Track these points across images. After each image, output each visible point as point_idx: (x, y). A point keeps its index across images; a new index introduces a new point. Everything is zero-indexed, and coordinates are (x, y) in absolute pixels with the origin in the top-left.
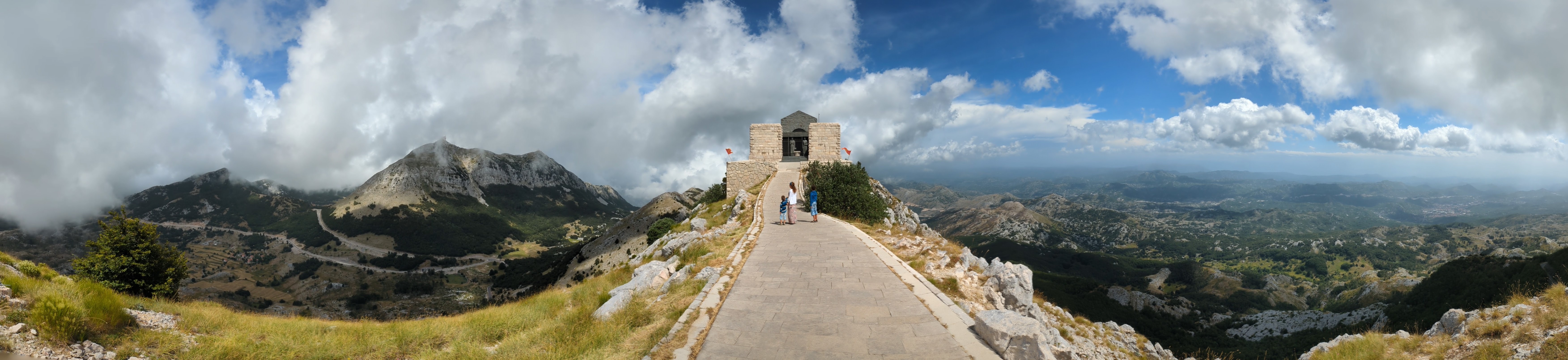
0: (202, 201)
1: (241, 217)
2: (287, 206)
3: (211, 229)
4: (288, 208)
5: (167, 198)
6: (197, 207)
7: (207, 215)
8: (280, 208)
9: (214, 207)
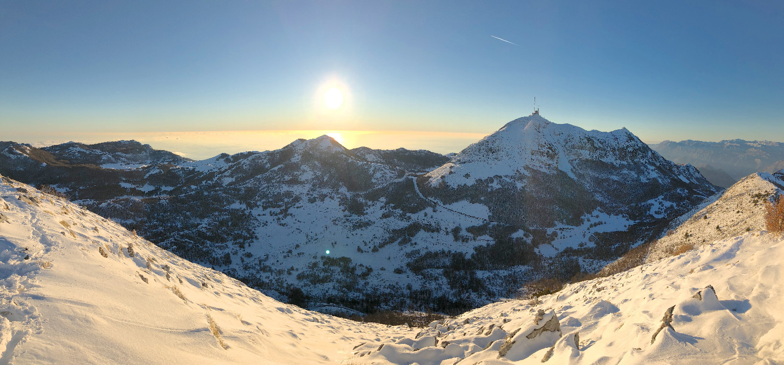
3: (312, 195)
4: (386, 176)
6: (298, 173)
7: (307, 181)
8: (378, 175)
9: (315, 174)
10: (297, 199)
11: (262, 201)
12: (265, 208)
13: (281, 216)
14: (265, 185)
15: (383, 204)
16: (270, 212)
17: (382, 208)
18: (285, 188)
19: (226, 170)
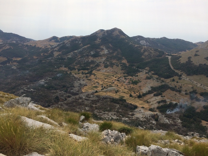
0: (102, 47)
1: (123, 57)
2: (151, 53)
3: (106, 63)
4: (151, 54)
5: (82, 45)
6: (99, 50)
7: (104, 55)
8: (146, 53)
9: (109, 51)
10: (98, 65)
11: (78, 66)
12: (79, 70)
13: (88, 75)
14: (79, 57)
15: (147, 71)
16: (82, 72)
17: (146, 73)
18: (91, 59)
19: (56, 47)
